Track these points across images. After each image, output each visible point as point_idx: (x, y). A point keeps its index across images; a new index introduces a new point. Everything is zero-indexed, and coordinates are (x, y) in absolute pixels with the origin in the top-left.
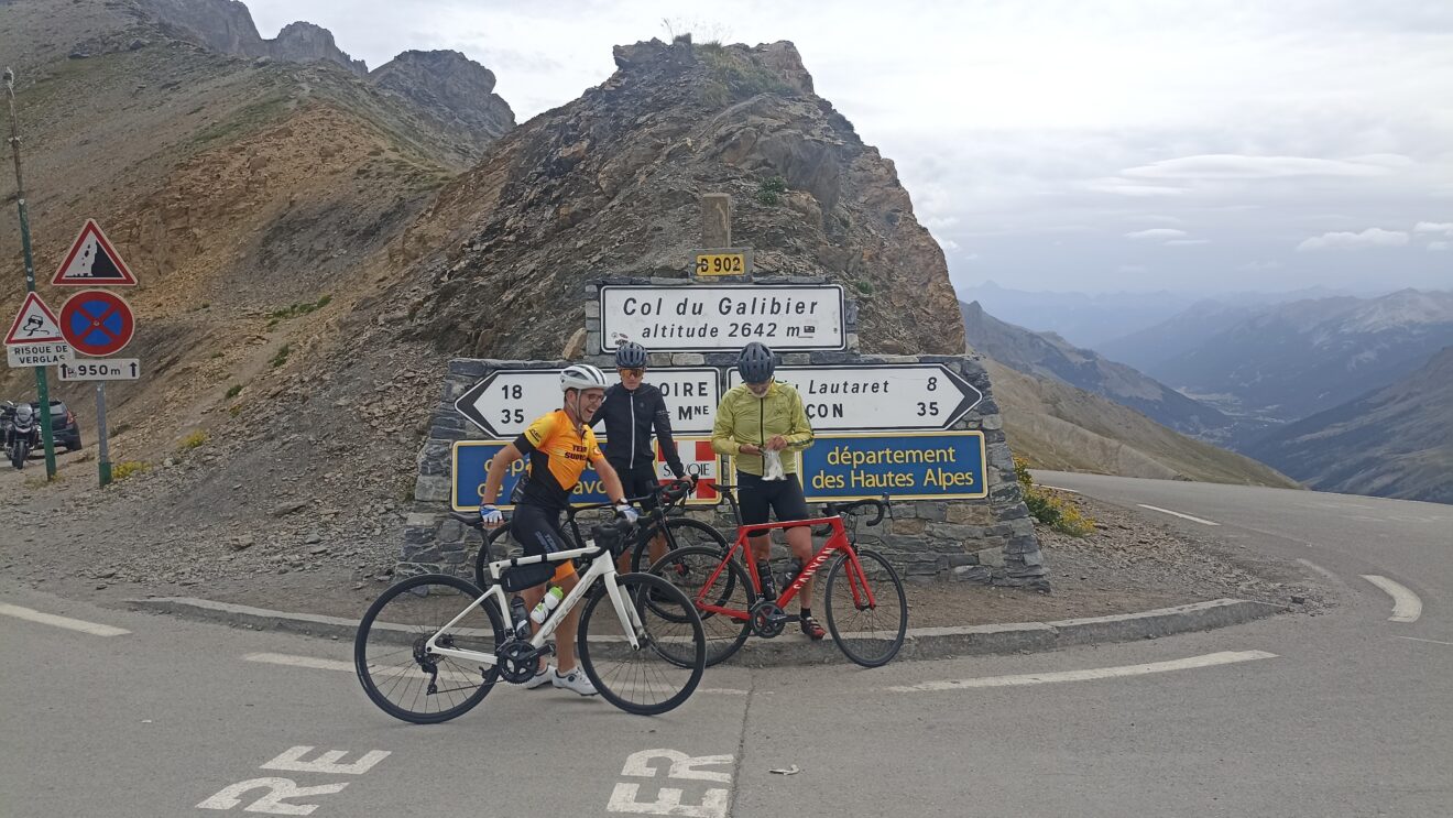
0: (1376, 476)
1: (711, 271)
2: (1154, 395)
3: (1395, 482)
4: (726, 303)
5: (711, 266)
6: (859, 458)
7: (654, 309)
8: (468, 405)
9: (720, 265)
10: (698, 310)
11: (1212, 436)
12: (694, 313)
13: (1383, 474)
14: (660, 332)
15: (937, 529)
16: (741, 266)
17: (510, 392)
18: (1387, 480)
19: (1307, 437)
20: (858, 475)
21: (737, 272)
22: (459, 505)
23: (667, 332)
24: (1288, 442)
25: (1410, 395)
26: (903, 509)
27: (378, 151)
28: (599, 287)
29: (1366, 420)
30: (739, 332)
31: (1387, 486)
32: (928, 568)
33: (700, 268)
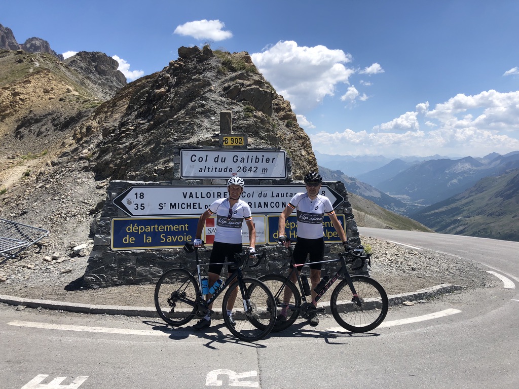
0: (457, 227)
1: (229, 144)
2: (377, 195)
3: (464, 229)
4: (236, 158)
5: (230, 142)
6: (293, 225)
7: (204, 160)
8: (119, 201)
9: (233, 141)
10: (223, 161)
11: (399, 211)
12: (222, 162)
13: (461, 225)
14: (207, 169)
16: (243, 142)
17: (139, 196)
18: (461, 228)
19: (433, 212)
20: (292, 232)
21: (240, 145)
22: (114, 247)
23: (210, 170)
24: (427, 213)
25: (470, 196)
27: (69, 91)
28: (180, 149)
29: (454, 205)
30: (241, 170)
31: (461, 230)
33: (224, 143)
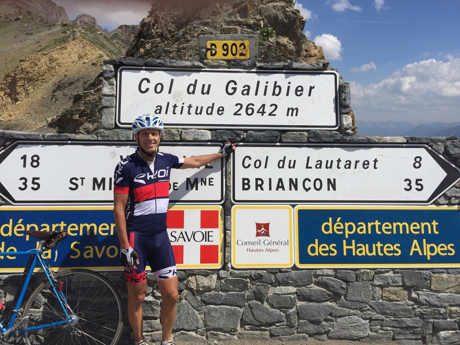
1: (219, 56)
4: (232, 85)
5: (220, 51)
7: (166, 89)
10: (206, 91)
12: (203, 93)
15: (423, 295)
16: (247, 52)
17: (29, 161)
21: (242, 57)
26: (391, 277)
30: (243, 111)
32: (414, 333)
33: (209, 53)
